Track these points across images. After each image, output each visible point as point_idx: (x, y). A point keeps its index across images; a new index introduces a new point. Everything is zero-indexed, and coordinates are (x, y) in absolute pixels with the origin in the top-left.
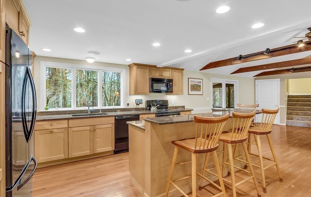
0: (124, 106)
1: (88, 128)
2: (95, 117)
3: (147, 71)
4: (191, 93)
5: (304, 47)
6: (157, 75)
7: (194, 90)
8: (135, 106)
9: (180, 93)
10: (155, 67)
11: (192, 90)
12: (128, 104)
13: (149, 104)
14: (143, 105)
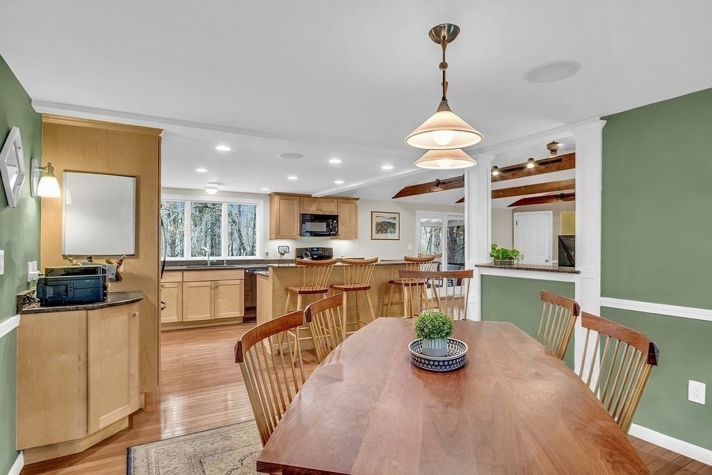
0: (260, 255)
1: (209, 284)
2: (218, 269)
3: (296, 203)
4: (375, 236)
5: (536, 168)
6: (313, 210)
7: (382, 232)
8: (278, 257)
9: (353, 236)
10: (309, 196)
11: (378, 231)
12: (267, 254)
13: (301, 253)
14: (291, 255)
